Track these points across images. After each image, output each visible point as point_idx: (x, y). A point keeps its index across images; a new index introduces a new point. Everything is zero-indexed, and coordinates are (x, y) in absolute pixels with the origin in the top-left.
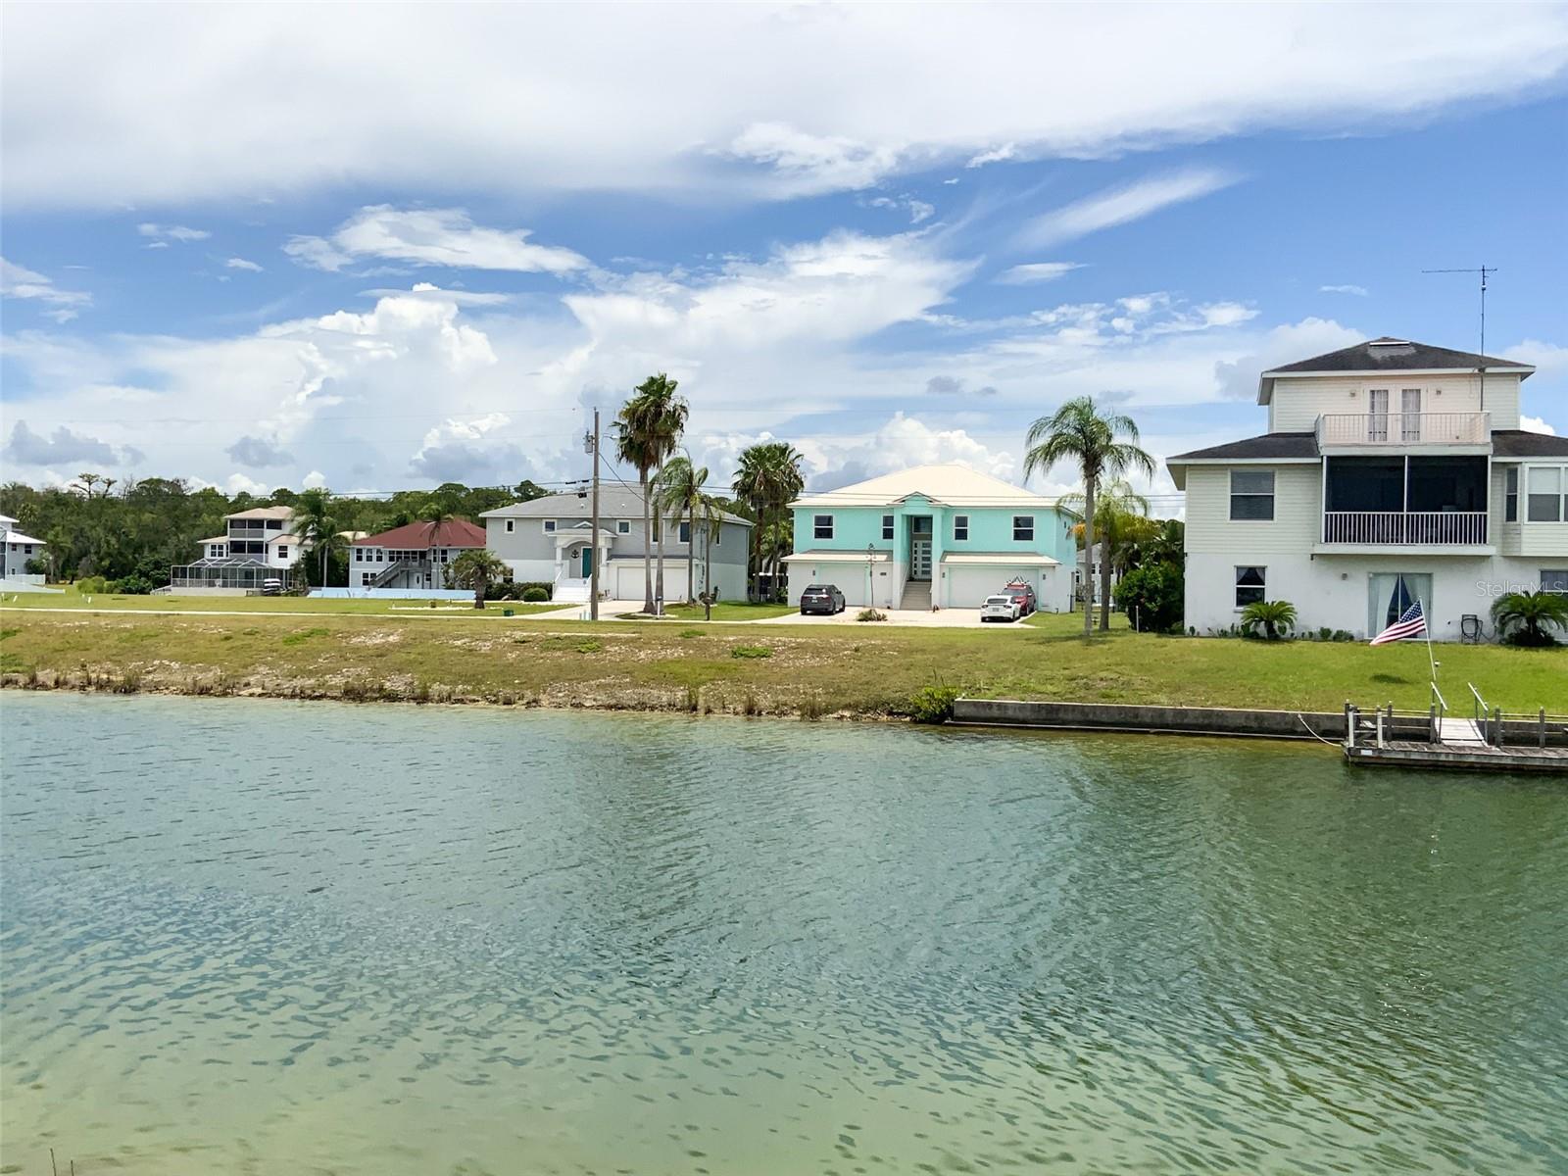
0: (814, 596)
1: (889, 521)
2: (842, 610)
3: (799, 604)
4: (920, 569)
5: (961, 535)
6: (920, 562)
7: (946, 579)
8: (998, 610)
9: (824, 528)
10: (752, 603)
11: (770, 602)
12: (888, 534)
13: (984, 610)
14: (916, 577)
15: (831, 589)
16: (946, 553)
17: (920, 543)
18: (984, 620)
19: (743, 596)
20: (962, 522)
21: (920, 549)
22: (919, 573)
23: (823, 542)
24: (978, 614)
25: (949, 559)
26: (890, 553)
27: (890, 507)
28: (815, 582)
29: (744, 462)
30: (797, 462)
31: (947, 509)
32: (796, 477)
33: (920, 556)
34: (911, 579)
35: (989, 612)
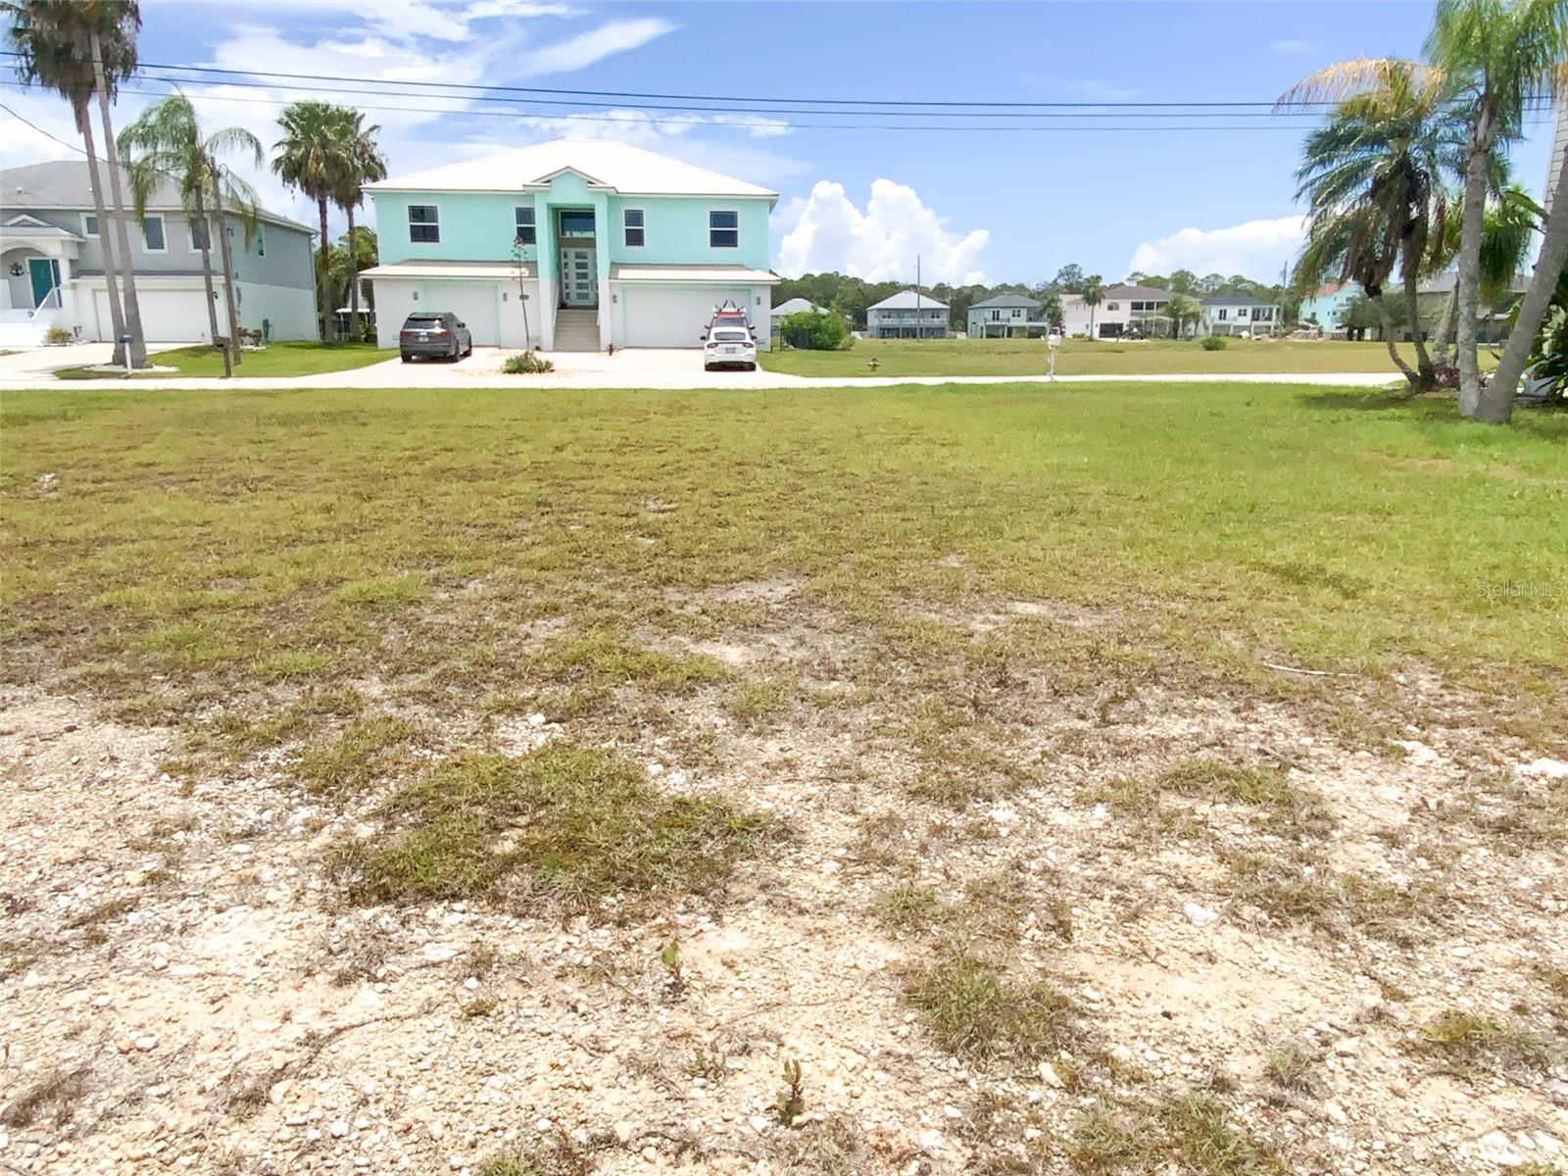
0: (423, 332)
1: (525, 215)
2: (467, 354)
3: (397, 344)
4: (573, 291)
5: (635, 238)
6: (573, 281)
7: (619, 305)
8: (733, 351)
9: (424, 226)
10: (327, 345)
11: (354, 341)
12: (526, 235)
13: (711, 351)
14: (569, 303)
15: (447, 320)
16: (615, 266)
17: (572, 252)
18: (712, 367)
19: (313, 333)
20: (634, 218)
21: (572, 261)
22: (573, 296)
23: (425, 248)
24: (700, 358)
25: (623, 274)
26: (533, 265)
27: (528, 194)
28: (420, 308)
29: (287, 125)
30: (373, 138)
31: (614, 198)
32: (372, 158)
33: (573, 271)
34: (562, 306)
35: (719, 355)
